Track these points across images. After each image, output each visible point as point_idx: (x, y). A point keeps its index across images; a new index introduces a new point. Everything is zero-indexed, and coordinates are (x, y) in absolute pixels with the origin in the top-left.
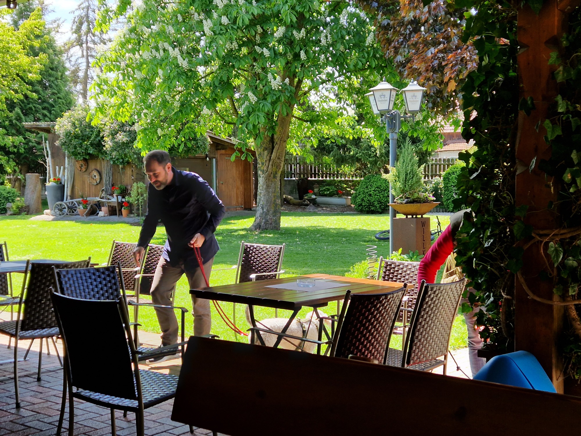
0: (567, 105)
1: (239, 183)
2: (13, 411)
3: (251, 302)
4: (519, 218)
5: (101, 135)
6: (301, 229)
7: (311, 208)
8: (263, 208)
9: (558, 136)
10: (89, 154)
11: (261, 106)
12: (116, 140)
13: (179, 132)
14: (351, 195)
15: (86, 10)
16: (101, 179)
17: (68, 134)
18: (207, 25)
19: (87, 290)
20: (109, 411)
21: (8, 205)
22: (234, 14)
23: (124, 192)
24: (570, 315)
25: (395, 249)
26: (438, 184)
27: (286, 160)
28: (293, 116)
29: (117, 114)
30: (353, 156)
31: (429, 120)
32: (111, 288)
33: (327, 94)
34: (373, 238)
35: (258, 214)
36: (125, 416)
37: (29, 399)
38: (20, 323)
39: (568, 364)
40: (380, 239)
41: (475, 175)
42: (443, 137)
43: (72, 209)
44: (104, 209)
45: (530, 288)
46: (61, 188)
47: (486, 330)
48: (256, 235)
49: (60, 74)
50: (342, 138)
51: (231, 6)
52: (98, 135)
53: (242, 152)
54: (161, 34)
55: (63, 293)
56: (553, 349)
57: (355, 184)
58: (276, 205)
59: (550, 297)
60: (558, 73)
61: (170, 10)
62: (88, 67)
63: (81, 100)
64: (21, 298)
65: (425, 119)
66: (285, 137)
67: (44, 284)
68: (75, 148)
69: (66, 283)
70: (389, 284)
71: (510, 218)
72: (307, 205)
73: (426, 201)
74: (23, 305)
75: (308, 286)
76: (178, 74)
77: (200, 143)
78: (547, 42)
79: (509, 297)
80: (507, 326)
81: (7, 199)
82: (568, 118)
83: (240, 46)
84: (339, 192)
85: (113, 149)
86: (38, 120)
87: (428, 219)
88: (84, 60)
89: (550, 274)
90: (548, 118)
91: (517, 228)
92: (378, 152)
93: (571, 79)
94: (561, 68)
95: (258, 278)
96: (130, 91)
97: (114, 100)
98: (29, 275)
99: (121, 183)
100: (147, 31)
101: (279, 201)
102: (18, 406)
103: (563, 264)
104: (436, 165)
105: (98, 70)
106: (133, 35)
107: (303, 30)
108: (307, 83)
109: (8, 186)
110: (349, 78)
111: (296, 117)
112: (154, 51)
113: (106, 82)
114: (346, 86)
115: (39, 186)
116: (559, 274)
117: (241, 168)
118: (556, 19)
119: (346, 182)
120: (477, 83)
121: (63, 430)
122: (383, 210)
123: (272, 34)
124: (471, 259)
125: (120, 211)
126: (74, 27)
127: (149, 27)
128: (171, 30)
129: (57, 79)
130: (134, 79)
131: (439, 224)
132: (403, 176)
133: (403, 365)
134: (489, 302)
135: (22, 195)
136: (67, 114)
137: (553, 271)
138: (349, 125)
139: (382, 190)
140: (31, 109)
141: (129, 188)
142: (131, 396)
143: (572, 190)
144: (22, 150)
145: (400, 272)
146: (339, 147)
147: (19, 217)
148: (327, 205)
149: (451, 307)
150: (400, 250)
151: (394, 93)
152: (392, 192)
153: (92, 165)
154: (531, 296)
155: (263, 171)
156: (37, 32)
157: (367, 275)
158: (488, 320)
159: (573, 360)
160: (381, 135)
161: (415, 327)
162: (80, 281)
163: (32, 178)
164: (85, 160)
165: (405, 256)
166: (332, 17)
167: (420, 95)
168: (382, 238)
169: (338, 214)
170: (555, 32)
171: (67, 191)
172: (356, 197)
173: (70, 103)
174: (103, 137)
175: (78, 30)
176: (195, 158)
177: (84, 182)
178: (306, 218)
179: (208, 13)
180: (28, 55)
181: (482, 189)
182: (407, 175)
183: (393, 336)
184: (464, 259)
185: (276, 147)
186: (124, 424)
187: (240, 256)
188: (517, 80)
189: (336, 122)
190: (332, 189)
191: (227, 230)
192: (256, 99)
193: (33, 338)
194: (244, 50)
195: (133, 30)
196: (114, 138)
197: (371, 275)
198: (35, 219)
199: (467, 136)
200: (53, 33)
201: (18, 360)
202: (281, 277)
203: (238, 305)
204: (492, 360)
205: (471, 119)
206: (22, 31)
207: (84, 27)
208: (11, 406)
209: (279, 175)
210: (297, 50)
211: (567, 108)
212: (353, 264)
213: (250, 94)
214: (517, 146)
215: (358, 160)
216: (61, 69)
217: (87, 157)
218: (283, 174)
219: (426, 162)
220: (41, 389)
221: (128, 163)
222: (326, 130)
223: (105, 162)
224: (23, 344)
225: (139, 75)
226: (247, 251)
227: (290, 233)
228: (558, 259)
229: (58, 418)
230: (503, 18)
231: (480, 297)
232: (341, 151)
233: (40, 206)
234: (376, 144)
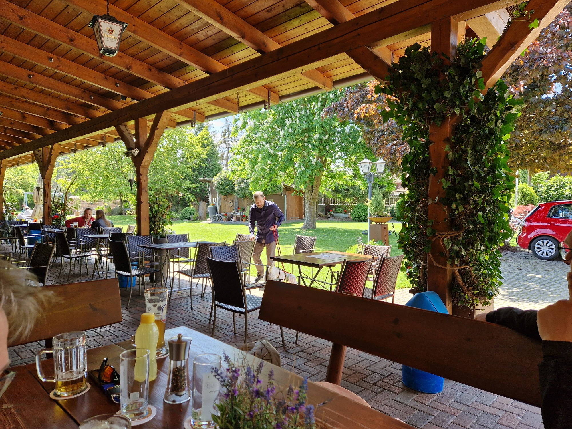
0: (454, 171)
1: (297, 206)
2: (190, 311)
3: (300, 263)
4: (429, 226)
5: (233, 184)
6: (326, 229)
7: (331, 218)
8: (307, 219)
9: (449, 186)
10: (228, 193)
11: (307, 172)
12: (240, 186)
13: (269, 182)
14: (350, 212)
15: (228, 126)
16: (233, 204)
17: (219, 183)
18: (282, 133)
19: (223, 256)
20: (232, 313)
21: (192, 216)
22: (295, 128)
23: (244, 210)
24: (455, 274)
25: (371, 239)
26: (393, 208)
27: (319, 196)
28: (323, 175)
29: (240, 175)
30: (351, 194)
31: (389, 177)
32: (234, 255)
33: (339, 164)
34: (361, 233)
35: (305, 221)
36: (240, 315)
37: (197, 306)
38: (193, 271)
39: (455, 297)
40: (364, 234)
41: (407, 205)
42: (396, 185)
43: (220, 218)
44: (234, 218)
45: (435, 260)
46: (215, 208)
47: (413, 280)
48: (304, 231)
49: (215, 156)
50: (346, 185)
51: (293, 124)
52: (232, 184)
53: (297, 192)
54: (261, 138)
55: (213, 258)
56: (447, 290)
57: (353, 207)
58: (314, 217)
59: (445, 265)
60: (450, 155)
61: (266, 126)
62: (228, 152)
63: (225, 168)
64: (194, 259)
65: (387, 176)
66: (318, 185)
67: (205, 253)
68: (222, 190)
69: (214, 253)
70: (367, 256)
71: (425, 226)
72: (329, 217)
73: (386, 216)
74: (195, 262)
75: (326, 256)
76: (268, 156)
77: (279, 188)
78: (444, 140)
79: (424, 264)
80: (424, 278)
81: (191, 213)
82: (454, 177)
83: (297, 143)
84: (345, 211)
85: (239, 190)
86: (205, 177)
87: (387, 225)
88: (227, 149)
89: (445, 254)
90: (444, 177)
91: (428, 231)
92: (364, 192)
93: (456, 158)
94: (451, 153)
95: (304, 252)
96: (247, 164)
97: (240, 168)
98: (198, 249)
99: (242, 206)
100: (255, 136)
101: (315, 215)
102: (192, 309)
103: (451, 249)
104: (393, 199)
105: (232, 154)
106: (248, 138)
107: (327, 136)
108: (329, 160)
109: (192, 207)
110: (350, 157)
111: (324, 176)
112: (258, 145)
113: (236, 160)
114: (348, 161)
115: (205, 207)
116: (450, 254)
117: (298, 200)
118: (449, 129)
119: (348, 206)
120: (409, 160)
121: (211, 321)
122: (366, 220)
123: (313, 137)
124: (405, 245)
125: (242, 219)
126: (223, 135)
127: (256, 134)
128: (266, 135)
129: (214, 158)
130: (249, 158)
131: (393, 227)
132: (375, 204)
133: (372, 297)
134: (415, 266)
135: (198, 211)
136: (218, 174)
137: (447, 252)
138: (350, 179)
139: (366, 210)
140: (202, 172)
141: (246, 208)
142: (242, 306)
143: (456, 213)
144: (198, 191)
145: (372, 250)
146: (345, 190)
147: (196, 221)
148: (339, 217)
149: (397, 268)
150: (373, 240)
151: (371, 164)
152: (369, 212)
153: (229, 198)
154: (436, 264)
155: (308, 201)
156: (206, 137)
157: (357, 252)
158: (414, 275)
159: (457, 296)
160: (365, 184)
161: (378, 278)
162: (220, 252)
163: (202, 204)
164: (226, 195)
165: (376, 243)
166: (342, 128)
167: (383, 165)
168: (365, 233)
169: (344, 222)
170: (448, 136)
171: (218, 210)
172: (353, 213)
173: (220, 169)
174: (234, 185)
175: (224, 135)
176: (277, 195)
177: (225, 206)
178: (328, 223)
179: (283, 127)
180: (201, 147)
181: (411, 211)
182: (377, 203)
183: (367, 281)
184: (402, 245)
185: (314, 190)
186: (239, 319)
187: (295, 242)
188: (428, 159)
189: (343, 178)
190: (342, 209)
191: (291, 229)
192: (304, 168)
193: (200, 278)
194: (300, 144)
195: (248, 136)
196: (239, 185)
197: (359, 251)
198: (203, 223)
199: (404, 186)
200: (213, 138)
201: (192, 287)
202: (315, 252)
203: (294, 265)
204: (416, 294)
205: (406, 177)
206: (199, 136)
207: (227, 134)
208: (189, 309)
209: (315, 203)
210: (325, 145)
211: (454, 172)
212: (351, 246)
213: (302, 166)
214: (429, 191)
215: (354, 196)
216: (216, 154)
217: (227, 194)
218: (317, 203)
219: (388, 197)
220: (202, 302)
221: (246, 197)
222: (338, 181)
223: (235, 196)
224: (195, 281)
225: (251, 156)
226: (299, 239)
227: (321, 230)
228: (448, 246)
229: (209, 315)
230: (422, 129)
231: (410, 264)
232: (346, 191)
233: (206, 217)
234: (363, 188)
